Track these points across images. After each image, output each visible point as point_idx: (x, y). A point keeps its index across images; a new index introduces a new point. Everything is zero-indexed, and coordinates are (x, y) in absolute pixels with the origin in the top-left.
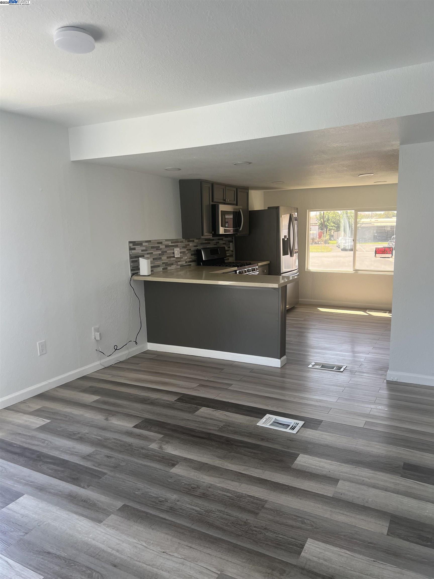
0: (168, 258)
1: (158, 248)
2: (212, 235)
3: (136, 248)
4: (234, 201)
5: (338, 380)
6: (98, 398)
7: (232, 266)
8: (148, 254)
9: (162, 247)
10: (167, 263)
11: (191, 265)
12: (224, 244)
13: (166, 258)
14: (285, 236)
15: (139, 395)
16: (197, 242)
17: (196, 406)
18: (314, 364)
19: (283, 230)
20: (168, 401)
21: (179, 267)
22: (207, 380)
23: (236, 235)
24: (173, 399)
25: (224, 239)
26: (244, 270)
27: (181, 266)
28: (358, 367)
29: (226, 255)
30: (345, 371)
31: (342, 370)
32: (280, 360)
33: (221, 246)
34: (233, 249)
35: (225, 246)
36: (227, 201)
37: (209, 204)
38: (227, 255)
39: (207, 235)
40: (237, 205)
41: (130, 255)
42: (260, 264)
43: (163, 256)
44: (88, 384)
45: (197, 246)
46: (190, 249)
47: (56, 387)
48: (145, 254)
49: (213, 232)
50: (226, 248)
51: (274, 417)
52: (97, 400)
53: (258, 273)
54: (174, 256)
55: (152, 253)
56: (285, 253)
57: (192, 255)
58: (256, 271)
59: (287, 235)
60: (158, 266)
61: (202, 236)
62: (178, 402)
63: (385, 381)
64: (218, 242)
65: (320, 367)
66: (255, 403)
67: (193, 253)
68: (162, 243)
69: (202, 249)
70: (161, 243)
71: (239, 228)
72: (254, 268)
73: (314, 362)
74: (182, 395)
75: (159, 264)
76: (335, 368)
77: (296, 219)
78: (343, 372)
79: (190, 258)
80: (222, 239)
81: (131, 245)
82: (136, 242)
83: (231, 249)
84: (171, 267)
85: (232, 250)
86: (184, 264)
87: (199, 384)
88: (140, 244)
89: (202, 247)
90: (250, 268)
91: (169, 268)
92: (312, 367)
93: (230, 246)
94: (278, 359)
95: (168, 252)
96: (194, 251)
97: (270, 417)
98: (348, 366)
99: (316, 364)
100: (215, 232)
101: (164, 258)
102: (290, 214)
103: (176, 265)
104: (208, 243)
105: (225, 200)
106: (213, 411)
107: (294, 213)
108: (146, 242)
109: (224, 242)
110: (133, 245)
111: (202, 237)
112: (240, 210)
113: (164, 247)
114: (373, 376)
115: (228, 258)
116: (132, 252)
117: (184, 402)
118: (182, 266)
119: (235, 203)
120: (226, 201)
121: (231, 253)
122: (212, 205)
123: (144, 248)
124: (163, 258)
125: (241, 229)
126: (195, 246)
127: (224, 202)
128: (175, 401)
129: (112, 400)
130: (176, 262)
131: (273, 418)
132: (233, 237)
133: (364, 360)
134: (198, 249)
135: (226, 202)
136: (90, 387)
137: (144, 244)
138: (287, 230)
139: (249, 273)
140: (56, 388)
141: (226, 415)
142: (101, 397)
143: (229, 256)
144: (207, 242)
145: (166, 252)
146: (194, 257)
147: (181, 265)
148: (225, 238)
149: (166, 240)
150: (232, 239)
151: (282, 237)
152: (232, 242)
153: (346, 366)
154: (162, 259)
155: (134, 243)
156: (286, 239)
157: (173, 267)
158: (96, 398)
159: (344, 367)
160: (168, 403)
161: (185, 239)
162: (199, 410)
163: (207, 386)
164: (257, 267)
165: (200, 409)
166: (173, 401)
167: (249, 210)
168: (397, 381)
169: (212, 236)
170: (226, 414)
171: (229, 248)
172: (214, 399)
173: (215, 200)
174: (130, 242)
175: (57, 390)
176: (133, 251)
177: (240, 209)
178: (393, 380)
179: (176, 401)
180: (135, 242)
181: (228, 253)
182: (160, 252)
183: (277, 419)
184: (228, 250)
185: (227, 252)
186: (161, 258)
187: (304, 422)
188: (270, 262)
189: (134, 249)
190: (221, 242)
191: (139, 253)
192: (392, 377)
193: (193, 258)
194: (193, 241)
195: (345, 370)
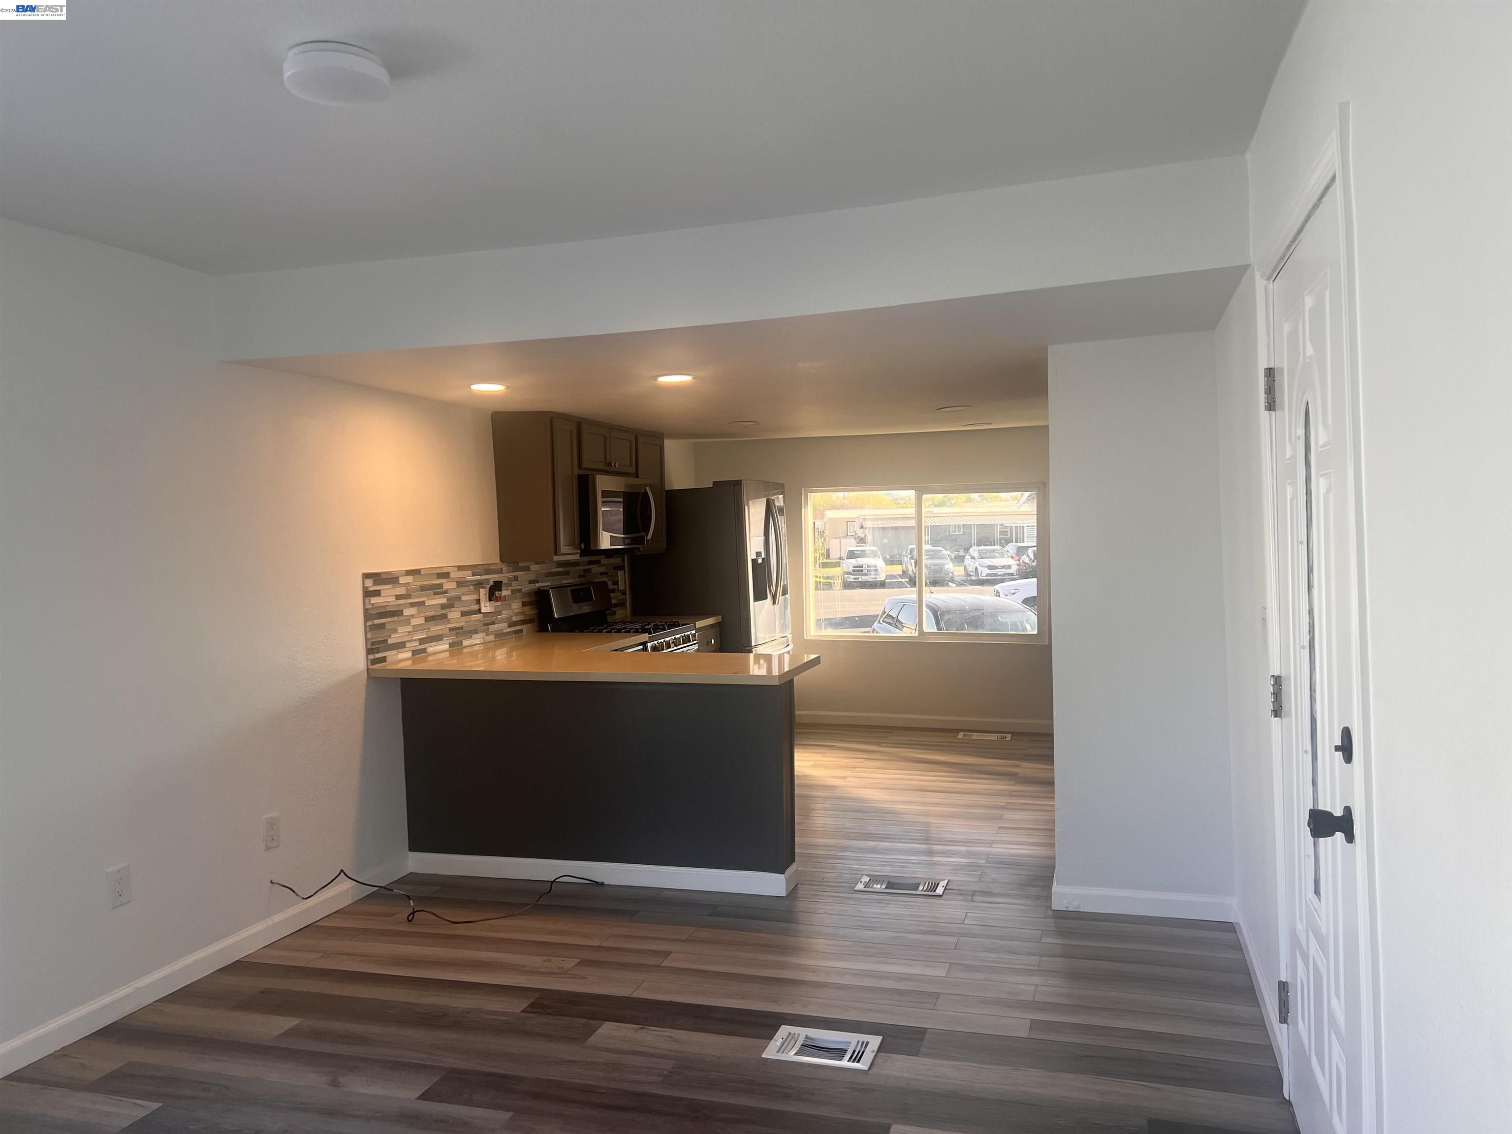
0: (463, 614)
1: (437, 590)
2: (579, 551)
3: (382, 591)
4: (631, 465)
5: (936, 917)
6: (296, 1023)
7: (634, 632)
8: (412, 605)
9: (448, 585)
10: (461, 628)
11: (521, 631)
12: (602, 574)
13: (458, 615)
14: (757, 553)
15: (413, 1004)
16: (538, 570)
17: (585, 1021)
18: (867, 879)
19: (751, 539)
20: (503, 1013)
21: (491, 638)
22: (599, 947)
23: (636, 550)
24: (516, 1006)
25: (604, 561)
26: (664, 641)
27: (496, 636)
28: (974, 880)
29: (611, 602)
30: (946, 893)
31: (940, 891)
32: (783, 875)
33: (596, 580)
34: (626, 588)
35: (606, 579)
36: (615, 465)
37: (572, 473)
38: (614, 601)
39: (568, 552)
40: (637, 477)
41: (366, 611)
42: (699, 624)
43: (452, 609)
44: (252, 984)
45: (538, 580)
46: (520, 591)
47: (155, 1002)
48: (405, 605)
49: (583, 546)
50: (611, 586)
51: (802, 1032)
52: (291, 1029)
53: (696, 647)
54: (480, 609)
55: (424, 602)
56: (760, 596)
57: (524, 604)
58: (691, 643)
59: (762, 550)
60: (438, 638)
61: (556, 554)
62: (531, 1015)
63: (1050, 913)
64: (589, 571)
65: (883, 886)
66: (742, 998)
67: (527, 600)
68: (449, 575)
69: (551, 588)
70: (446, 575)
71: (644, 533)
72: (686, 634)
73: (868, 875)
74: (537, 995)
75: (440, 633)
76: (921, 888)
77: (781, 511)
78: (944, 896)
79: (517, 614)
80: (598, 562)
81: (369, 583)
82: (382, 575)
83: (621, 587)
84: (471, 638)
85: (624, 588)
86: (505, 631)
87: (579, 960)
88: (390, 579)
89: (549, 584)
90: (678, 636)
91: (466, 643)
92: (866, 889)
93: (617, 580)
94: (778, 874)
95: (464, 598)
96: (529, 594)
97: (790, 1033)
98: (953, 881)
99: (874, 879)
100: (588, 544)
101: (454, 615)
102: (768, 500)
103: (484, 634)
104: (563, 572)
105: (610, 464)
106: (636, 1030)
107: (775, 496)
108: (409, 573)
109: (603, 569)
110: (375, 584)
111: (556, 558)
112: (647, 488)
113: (453, 585)
114: (1020, 902)
115: (614, 609)
116: (372, 602)
117: (550, 1014)
118: (499, 635)
119: (632, 470)
120: (613, 465)
121: (619, 598)
122: (580, 476)
123: (401, 591)
124: (450, 616)
125: (649, 537)
126: (531, 582)
127: (607, 468)
128: (521, 1012)
129: (338, 1026)
130: (486, 625)
131: (799, 1035)
132: (625, 556)
133: (986, 863)
134: (541, 589)
135: (611, 470)
136: (262, 992)
137: (402, 580)
138: (762, 538)
139: (675, 648)
140: (155, 1004)
141: (672, 1038)
142: (302, 1019)
143: (616, 605)
144: (561, 569)
145: (459, 598)
146: (531, 609)
147: (498, 633)
148: (606, 558)
149: (460, 568)
150: (623, 560)
151: (751, 555)
152: (621, 568)
153: (947, 881)
154: (449, 618)
155: (377, 578)
156: (760, 561)
157: (477, 639)
158: (289, 1022)
159: (944, 883)
160: (506, 1018)
161: (506, 564)
162: (595, 1031)
163: (603, 962)
164: (694, 632)
165: (599, 1027)
166: (517, 1013)
167: (666, 489)
168: (1076, 910)
169: (579, 555)
170: (672, 1035)
171: (616, 585)
172: (629, 997)
173: (585, 465)
174: (366, 576)
175: (161, 1011)
176: (375, 600)
177: (646, 485)
178: (1067, 907)
179: (526, 1012)
180: (379, 574)
181: (614, 598)
182: (443, 601)
183: (810, 1035)
184: (613, 591)
185: (612, 595)
186: (445, 616)
187: (881, 1037)
188: (722, 620)
189: (377, 593)
190: (595, 569)
191: (391, 604)
192: (1065, 902)
193: (528, 613)
194: (527, 569)
195: (946, 891)
